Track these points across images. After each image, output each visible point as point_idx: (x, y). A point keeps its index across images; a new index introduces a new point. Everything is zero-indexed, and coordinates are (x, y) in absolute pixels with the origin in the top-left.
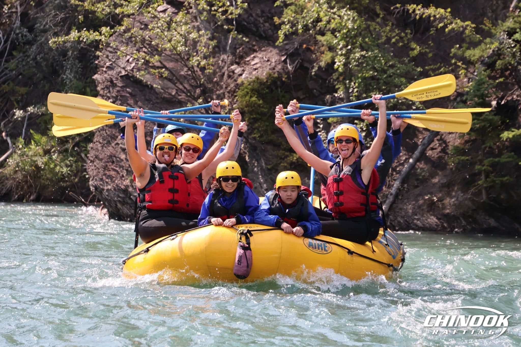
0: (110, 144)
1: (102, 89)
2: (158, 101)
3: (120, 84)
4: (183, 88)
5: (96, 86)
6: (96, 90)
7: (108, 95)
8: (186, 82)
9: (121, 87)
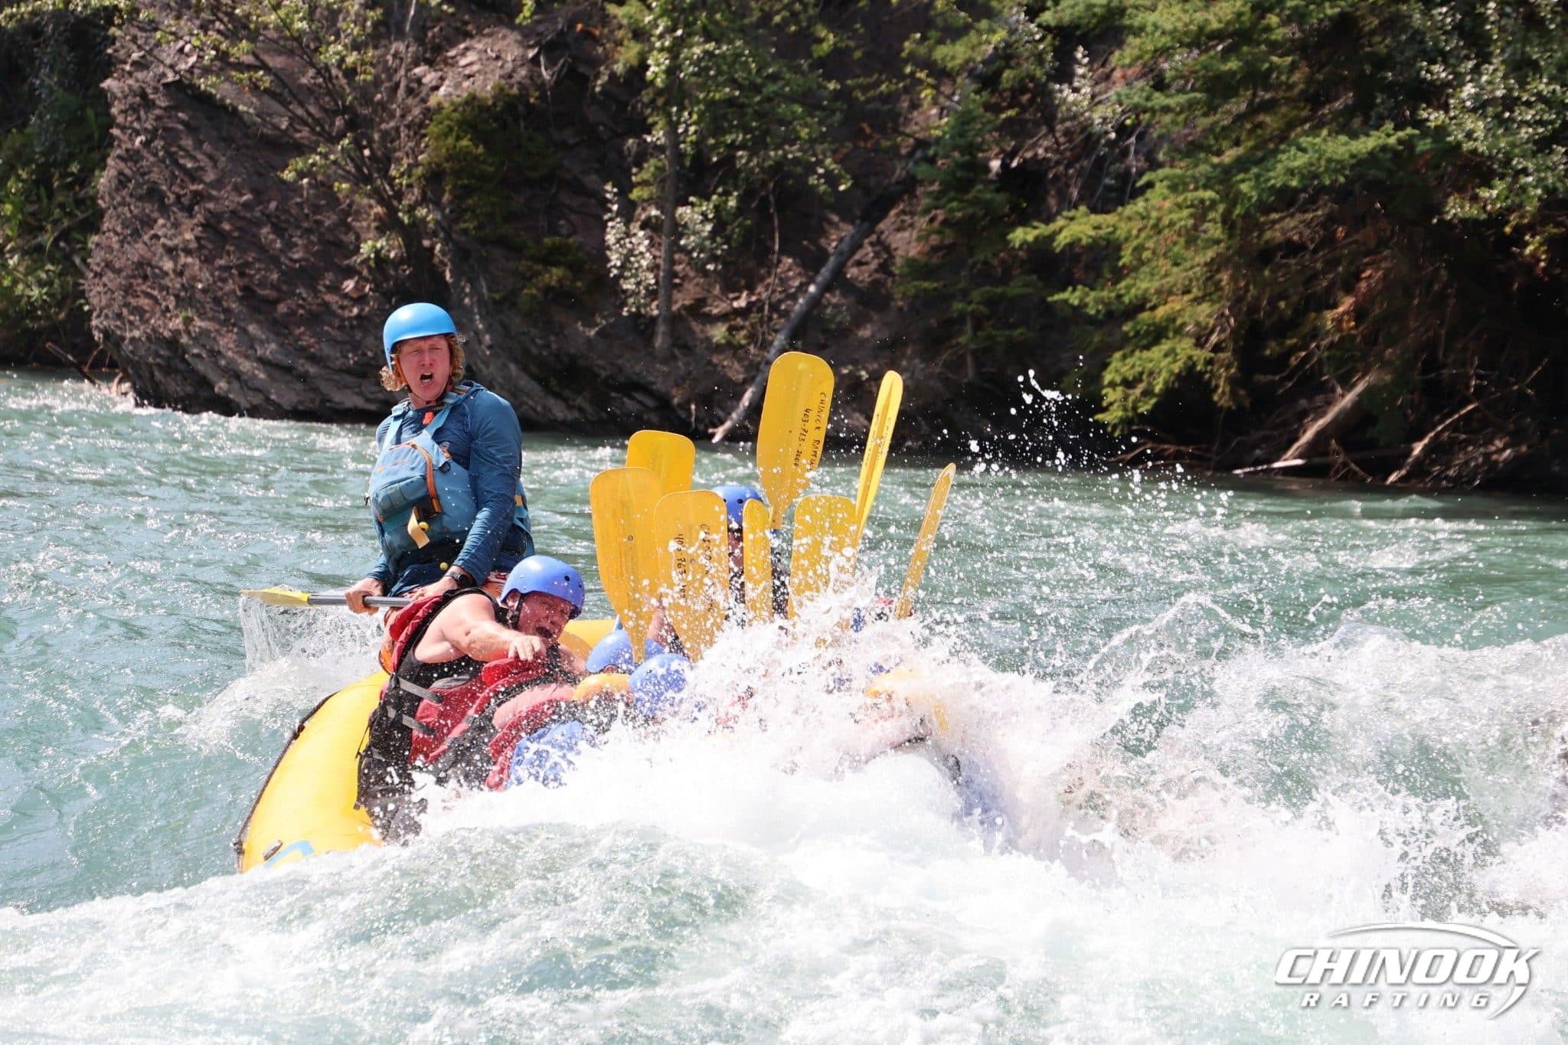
0: (140, 236)
1: (122, 112)
2: (249, 142)
3: (163, 102)
4: (305, 116)
5: (109, 106)
6: (108, 115)
7: (136, 125)
8: (312, 100)
9: (165, 109)
